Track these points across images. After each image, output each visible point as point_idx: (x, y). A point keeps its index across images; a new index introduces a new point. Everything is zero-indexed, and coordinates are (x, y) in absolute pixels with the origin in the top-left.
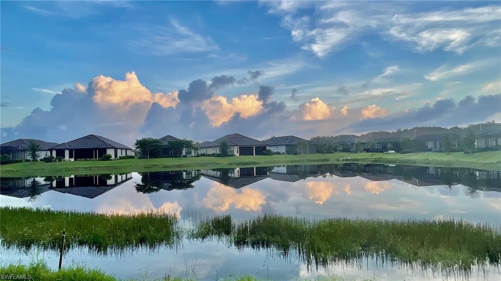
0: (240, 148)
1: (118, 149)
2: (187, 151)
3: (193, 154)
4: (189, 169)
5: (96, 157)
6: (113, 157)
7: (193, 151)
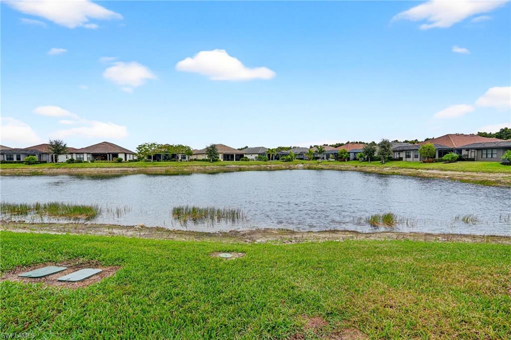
0: (224, 155)
1: (127, 154)
2: (182, 156)
3: (187, 159)
5: (110, 160)
6: (124, 160)
7: (187, 157)
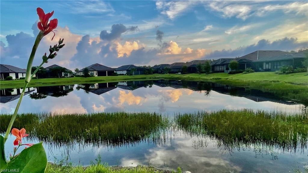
0: (98, 72)
1: (19, 73)
2: (65, 74)
4: (66, 84)
5: (2, 78)
6: (15, 78)
7: (69, 74)
